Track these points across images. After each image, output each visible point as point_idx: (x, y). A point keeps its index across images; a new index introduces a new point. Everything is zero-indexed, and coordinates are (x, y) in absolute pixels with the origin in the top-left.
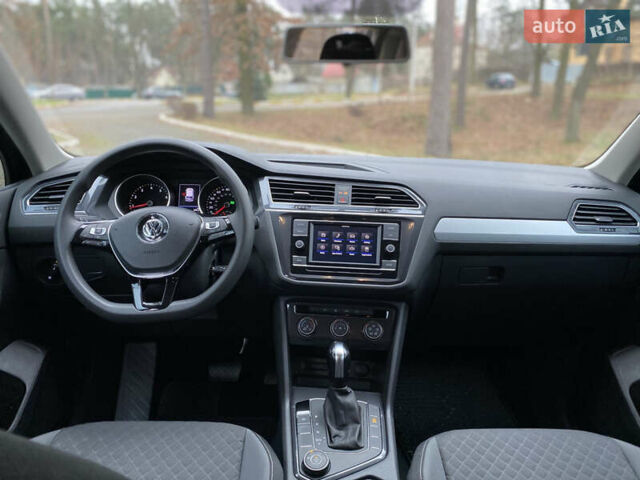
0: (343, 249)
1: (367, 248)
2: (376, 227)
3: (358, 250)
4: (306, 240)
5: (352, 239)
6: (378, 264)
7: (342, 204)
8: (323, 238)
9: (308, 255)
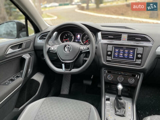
0: (123, 55)
1: (131, 55)
2: (135, 48)
3: (128, 56)
4: (111, 52)
5: (127, 52)
6: (135, 61)
7: (124, 41)
8: (117, 51)
9: (112, 57)
